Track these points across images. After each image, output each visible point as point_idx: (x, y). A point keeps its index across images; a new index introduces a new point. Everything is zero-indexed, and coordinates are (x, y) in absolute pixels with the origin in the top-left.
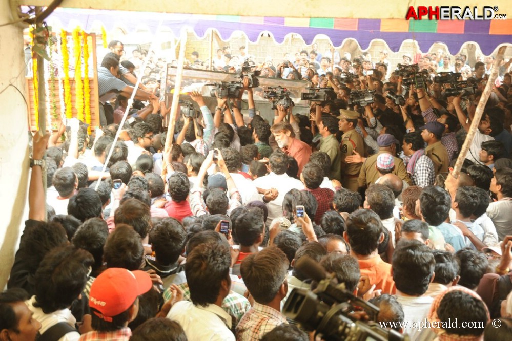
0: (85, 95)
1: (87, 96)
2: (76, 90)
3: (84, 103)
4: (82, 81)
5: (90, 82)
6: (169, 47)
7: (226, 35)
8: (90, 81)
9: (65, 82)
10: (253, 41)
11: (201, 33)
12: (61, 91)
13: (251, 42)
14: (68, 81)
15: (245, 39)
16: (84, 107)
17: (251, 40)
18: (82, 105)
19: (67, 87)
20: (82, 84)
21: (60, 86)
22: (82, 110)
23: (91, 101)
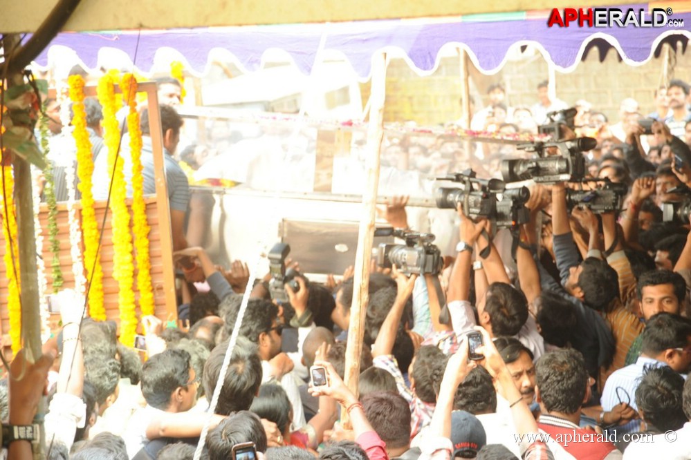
0: (137, 243)
1: (142, 243)
2: (114, 230)
3: (134, 261)
4: (129, 207)
5: (149, 207)
6: (346, 101)
7: (492, 54)
8: (147, 205)
9: (83, 213)
10: (565, 66)
11: (424, 57)
12: (74, 238)
13: (560, 69)
14: (91, 211)
15: (545, 62)
16: (135, 274)
17: (557, 63)
18: (131, 267)
19: (90, 225)
20: (128, 216)
21: (73, 223)
22: (130, 280)
23: (151, 257)
